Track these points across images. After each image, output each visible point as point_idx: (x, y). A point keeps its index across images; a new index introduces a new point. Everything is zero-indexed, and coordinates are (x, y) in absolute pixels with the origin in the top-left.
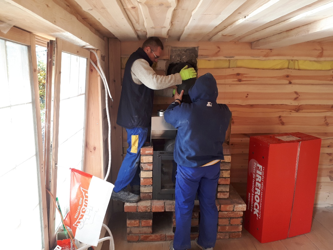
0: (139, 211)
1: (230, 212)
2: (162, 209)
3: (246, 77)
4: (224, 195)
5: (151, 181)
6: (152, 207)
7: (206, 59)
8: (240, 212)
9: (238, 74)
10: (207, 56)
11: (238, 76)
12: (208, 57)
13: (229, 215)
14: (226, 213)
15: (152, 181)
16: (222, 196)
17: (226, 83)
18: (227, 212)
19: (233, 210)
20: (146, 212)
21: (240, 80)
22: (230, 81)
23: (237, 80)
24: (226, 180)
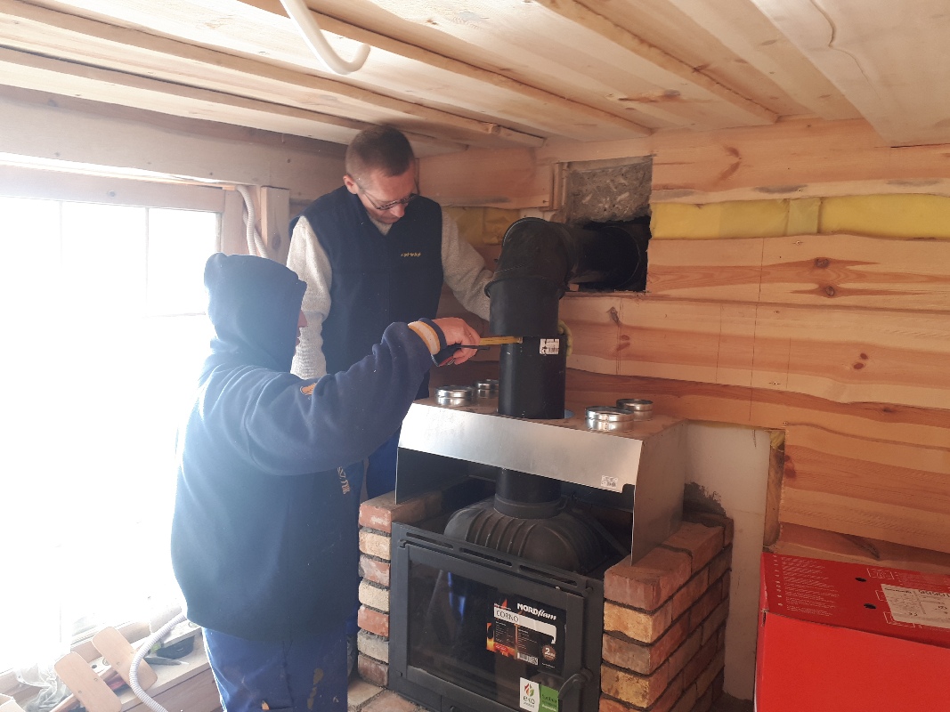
3: (861, 276)
5: (384, 625)
7: (684, 199)
9: (822, 263)
10: (686, 189)
11: (819, 272)
12: (691, 193)
15: (387, 626)
17: (762, 300)
21: (829, 290)
22: (781, 290)
23: (813, 286)
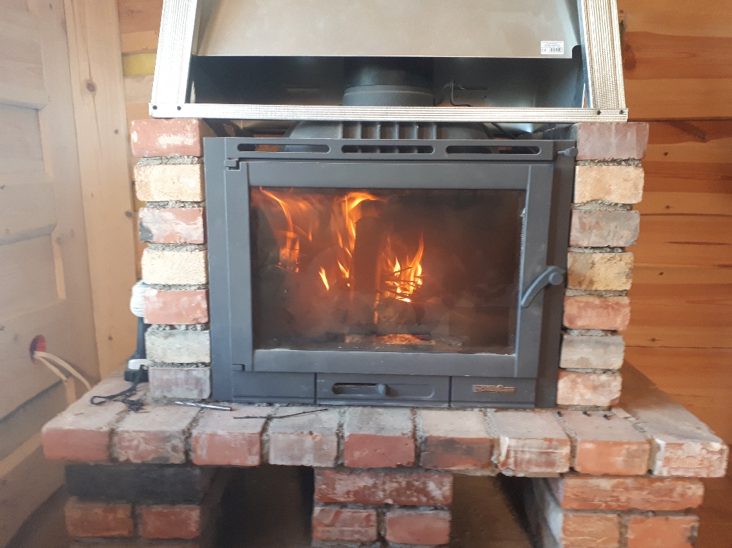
0: (122, 458)
1: (629, 481)
2: (250, 453)
4: (595, 388)
5: (198, 305)
6: (192, 441)
8: (688, 485)
13: (623, 498)
14: (605, 484)
15: (204, 306)
16: (582, 395)
18: (615, 481)
19: (650, 472)
20: (164, 465)
24: (607, 307)
